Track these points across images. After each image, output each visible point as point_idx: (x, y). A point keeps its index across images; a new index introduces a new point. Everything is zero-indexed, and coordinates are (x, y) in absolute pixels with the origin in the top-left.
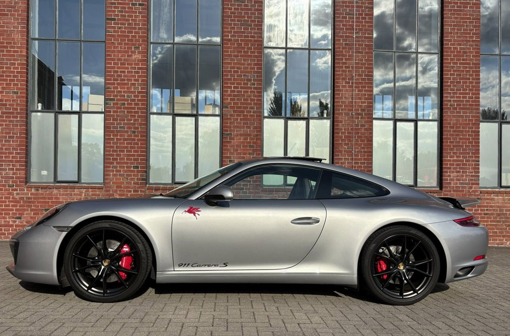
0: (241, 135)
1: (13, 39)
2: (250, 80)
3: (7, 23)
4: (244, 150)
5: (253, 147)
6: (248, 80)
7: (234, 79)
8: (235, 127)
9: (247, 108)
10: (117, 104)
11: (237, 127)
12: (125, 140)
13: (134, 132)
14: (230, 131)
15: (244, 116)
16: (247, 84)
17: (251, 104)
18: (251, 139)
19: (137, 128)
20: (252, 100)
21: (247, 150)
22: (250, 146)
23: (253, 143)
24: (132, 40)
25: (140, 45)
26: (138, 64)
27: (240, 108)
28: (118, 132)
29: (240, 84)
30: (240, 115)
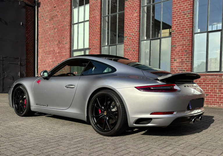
0: (181, 45)
1: (96, 19)
2: (186, 14)
3: (95, 13)
4: (182, 53)
5: (187, 51)
6: (185, 14)
7: (178, 16)
8: (177, 41)
9: (184, 30)
10: (128, 38)
11: (179, 41)
12: (131, 54)
13: (134, 51)
14: (175, 44)
15: (182, 34)
16: (184, 17)
17: (186, 27)
18: (186, 47)
19: (135, 48)
20: (187, 25)
21: (183, 53)
22: (186, 51)
23: (187, 49)
24: (134, 8)
25: (136, 9)
26: (136, 18)
27: (180, 30)
28: (128, 51)
29: (181, 17)
30: (180, 35)
